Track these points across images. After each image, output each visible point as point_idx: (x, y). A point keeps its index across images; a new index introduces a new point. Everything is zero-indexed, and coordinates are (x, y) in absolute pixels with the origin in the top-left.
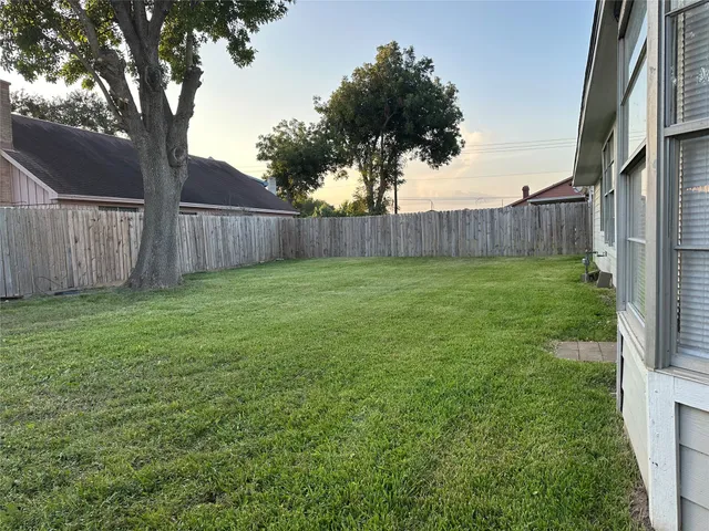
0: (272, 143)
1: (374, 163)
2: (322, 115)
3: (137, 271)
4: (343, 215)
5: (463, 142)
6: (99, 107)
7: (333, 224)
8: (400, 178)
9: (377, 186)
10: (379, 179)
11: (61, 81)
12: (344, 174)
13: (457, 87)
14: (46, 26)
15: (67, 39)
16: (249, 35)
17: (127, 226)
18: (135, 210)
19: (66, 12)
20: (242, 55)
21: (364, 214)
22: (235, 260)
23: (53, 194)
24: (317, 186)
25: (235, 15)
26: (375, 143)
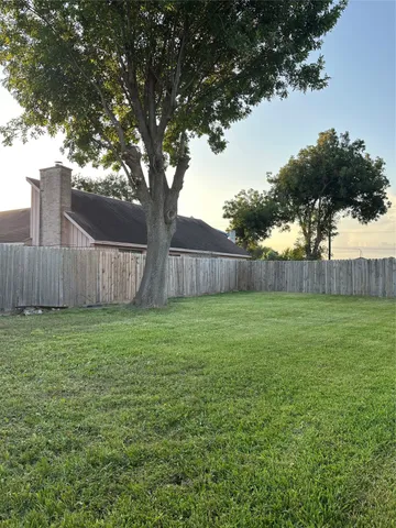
0: (234, 206)
1: (313, 220)
2: (273, 185)
3: (139, 294)
4: (285, 259)
5: (389, 203)
6: (123, 184)
7: (277, 266)
8: (333, 231)
9: (314, 237)
10: (316, 232)
11: (101, 167)
12: (287, 228)
13: (384, 161)
14: (95, 133)
15: (106, 140)
16: (224, 131)
17: (135, 262)
18: (141, 252)
19: (107, 123)
20: (217, 145)
21: (302, 259)
22: (203, 289)
23: (92, 241)
24: (265, 236)
25: (214, 118)
26: (313, 204)
